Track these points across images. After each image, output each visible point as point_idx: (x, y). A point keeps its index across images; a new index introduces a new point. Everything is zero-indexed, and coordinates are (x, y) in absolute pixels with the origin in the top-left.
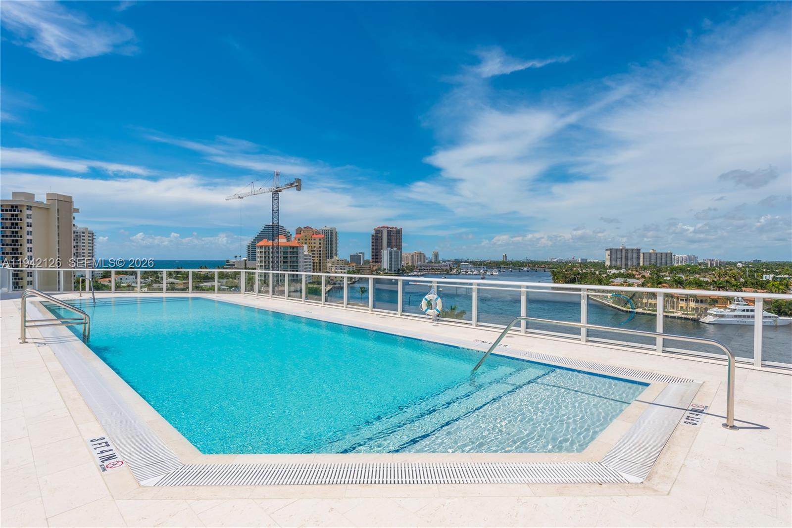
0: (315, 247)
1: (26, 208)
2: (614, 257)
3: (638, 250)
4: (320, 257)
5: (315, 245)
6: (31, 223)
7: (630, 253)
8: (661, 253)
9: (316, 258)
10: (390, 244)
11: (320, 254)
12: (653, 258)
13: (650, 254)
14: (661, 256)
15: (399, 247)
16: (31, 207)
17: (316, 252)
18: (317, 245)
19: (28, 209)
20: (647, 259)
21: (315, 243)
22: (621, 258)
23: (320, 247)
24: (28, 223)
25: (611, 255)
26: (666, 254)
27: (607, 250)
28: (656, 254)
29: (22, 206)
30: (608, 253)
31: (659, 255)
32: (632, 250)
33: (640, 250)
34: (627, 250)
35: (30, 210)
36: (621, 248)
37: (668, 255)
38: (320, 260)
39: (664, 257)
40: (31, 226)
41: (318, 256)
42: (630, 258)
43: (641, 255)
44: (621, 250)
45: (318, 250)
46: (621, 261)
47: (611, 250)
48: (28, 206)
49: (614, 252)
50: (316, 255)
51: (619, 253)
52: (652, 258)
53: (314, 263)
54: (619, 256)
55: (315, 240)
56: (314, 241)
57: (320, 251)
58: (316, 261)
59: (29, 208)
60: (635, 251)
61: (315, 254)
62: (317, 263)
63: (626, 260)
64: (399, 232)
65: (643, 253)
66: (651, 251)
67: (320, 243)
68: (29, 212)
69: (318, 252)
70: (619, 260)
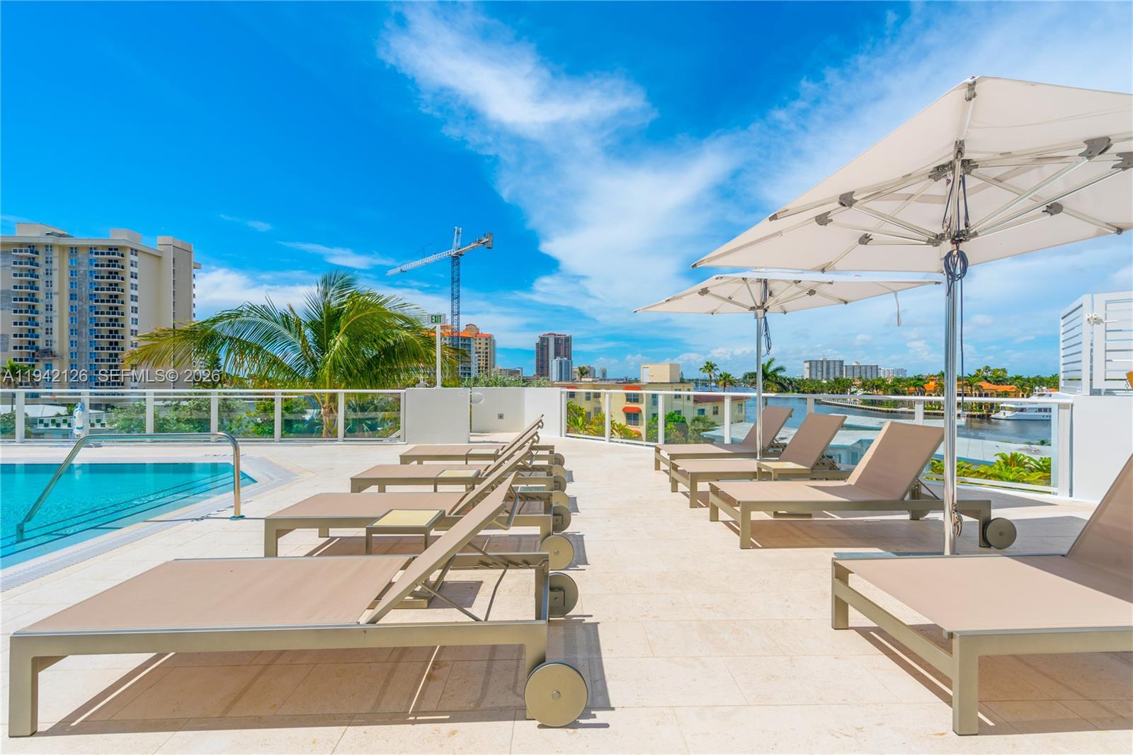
0: (480, 348)
1: (129, 251)
2: (814, 370)
3: (842, 362)
4: (487, 360)
5: (480, 346)
6: (136, 274)
7: (832, 365)
8: (866, 366)
9: (482, 362)
10: (557, 354)
11: (487, 357)
12: (857, 371)
13: (853, 367)
14: (866, 369)
15: (570, 358)
16: (136, 251)
17: (481, 354)
18: (483, 346)
19: (132, 254)
20: (850, 372)
21: (480, 344)
22: (822, 371)
23: (487, 348)
24: (132, 273)
25: (810, 368)
26: (871, 367)
27: (805, 362)
28: (860, 367)
29: (124, 248)
30: (807, 365)
31: (863, 368)
32: (835, 361)
33: (843, 361)
34: (828, 362)
35: (136, 255)
36: (822, 359)
37: (874, 368)
38: (487, 364)
39: (869, 370)
40: (136, 278)
41: (484, 358)
42: (831, 371)
43: (844, 368)
44: (822, 362)
45: (484, 351)
46: (822, 375)
47: (810, 362)
48: (132, 249)
49: (814, 364)
50: (481, 358)
51: (819, 365)
52: (855, 371)
53: (479, 367)
54: (819, 369)
55: (480, 339)
56: (480, 341)
57: (487, 353)
58: (481, 365)
59: (135, 252)
60: (837, 364)
61: (480, 356)
62: (482, 367)
63: (828, 373)
64: (568, 340)
65: (846, 366)
66: (854, 364)
67: (486, 344)
68: (133, 258)
69: (484, 355)
70: (819, 374)
